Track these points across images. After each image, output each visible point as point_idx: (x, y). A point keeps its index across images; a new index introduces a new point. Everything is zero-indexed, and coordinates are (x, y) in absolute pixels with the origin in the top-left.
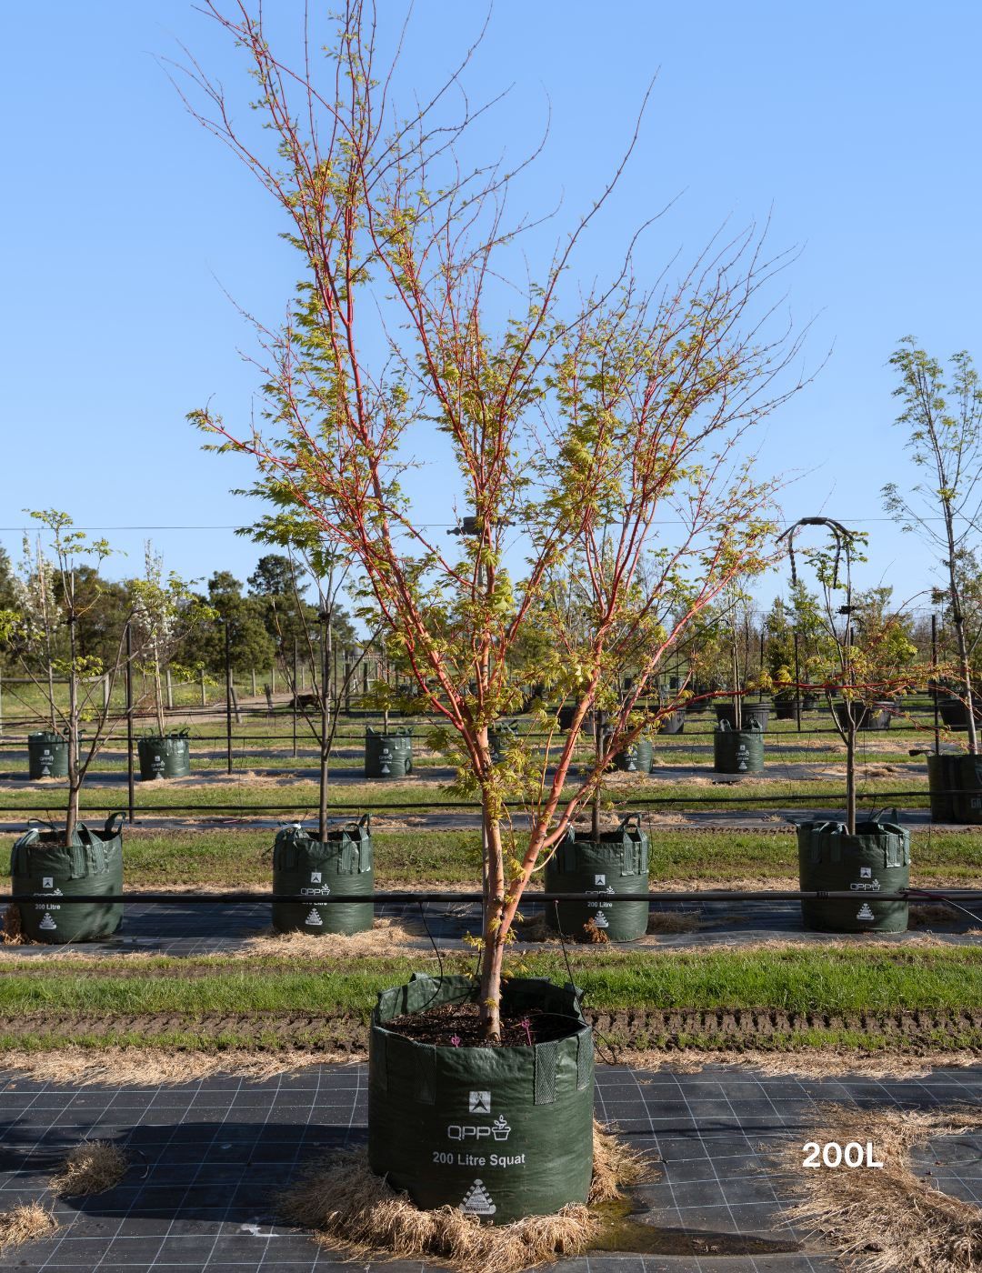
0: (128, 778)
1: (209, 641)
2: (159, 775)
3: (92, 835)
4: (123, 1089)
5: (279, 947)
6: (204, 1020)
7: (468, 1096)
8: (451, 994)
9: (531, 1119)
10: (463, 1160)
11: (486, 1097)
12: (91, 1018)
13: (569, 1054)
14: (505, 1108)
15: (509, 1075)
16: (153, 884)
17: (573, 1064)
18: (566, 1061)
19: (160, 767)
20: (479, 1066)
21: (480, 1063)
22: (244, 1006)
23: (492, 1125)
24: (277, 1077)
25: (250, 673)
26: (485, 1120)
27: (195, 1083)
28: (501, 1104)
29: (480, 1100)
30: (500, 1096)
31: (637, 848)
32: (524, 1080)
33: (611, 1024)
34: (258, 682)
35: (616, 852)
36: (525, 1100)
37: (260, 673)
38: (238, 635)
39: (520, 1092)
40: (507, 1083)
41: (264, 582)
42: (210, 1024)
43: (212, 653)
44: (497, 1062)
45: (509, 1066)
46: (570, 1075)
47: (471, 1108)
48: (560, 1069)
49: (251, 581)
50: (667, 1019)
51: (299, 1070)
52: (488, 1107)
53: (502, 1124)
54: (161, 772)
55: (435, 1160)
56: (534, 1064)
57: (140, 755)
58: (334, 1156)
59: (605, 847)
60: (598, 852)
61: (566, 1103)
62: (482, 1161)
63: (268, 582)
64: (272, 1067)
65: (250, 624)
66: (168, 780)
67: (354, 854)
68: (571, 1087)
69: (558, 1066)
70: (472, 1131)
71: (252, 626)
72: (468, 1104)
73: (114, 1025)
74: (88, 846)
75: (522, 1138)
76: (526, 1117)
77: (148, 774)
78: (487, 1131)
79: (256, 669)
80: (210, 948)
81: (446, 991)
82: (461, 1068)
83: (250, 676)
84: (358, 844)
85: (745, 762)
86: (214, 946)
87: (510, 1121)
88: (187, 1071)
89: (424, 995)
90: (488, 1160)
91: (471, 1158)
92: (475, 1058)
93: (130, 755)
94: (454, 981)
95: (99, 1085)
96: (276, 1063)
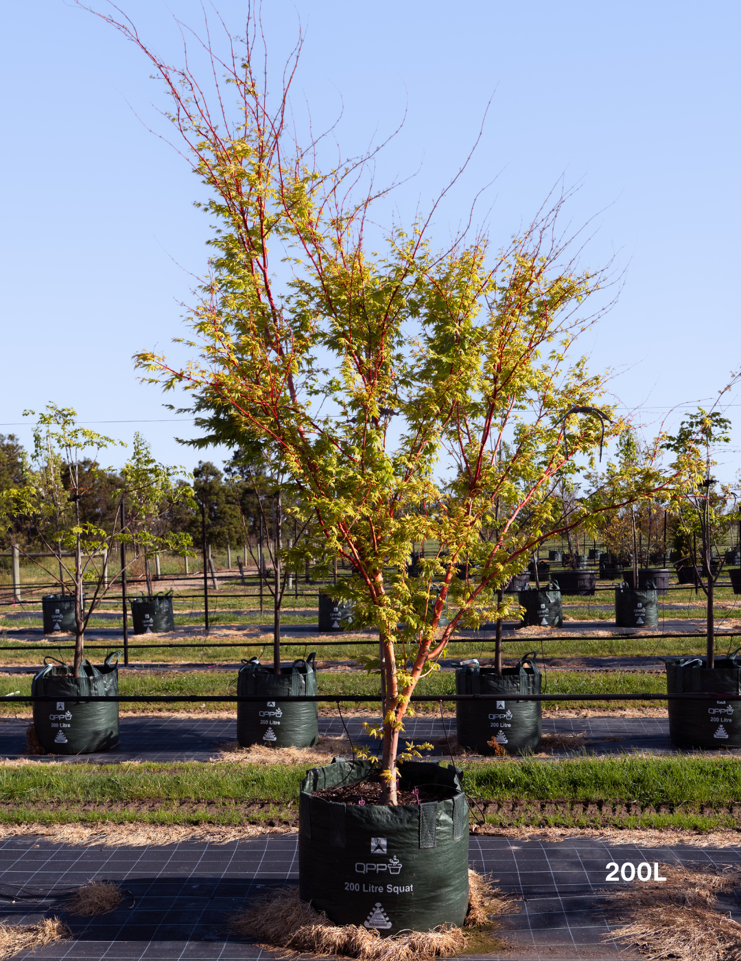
0: (124, 633)
1: (193, 523)
2: (148, 630)
3: (94, 669)
4: (120, 848)
5: (242, 757)
6: (181, 804)
7: (370, 841)
8: (363, 774)
9: (416, 859)
10: (367, 888)
11: (384, 842)
12: (95, 802)
13: (447, 812)
14: (397, 850)
15: (400, 826)
16: (143, 712)
17: (450, 820)
18: (444, 817)
19: (149, 623)
20: (378, 819)
21: (379, 816)
22: (211, 795)
23: (388, 863)
24: (236, 841)
25: (226, 548)
26: (384, 859)
27: (172, 845)
28: (395, 847)
29: (379, 844)
30: (394, 841)
31: (531, 680)
32: (412, 830)
33: (498, 809)
34: (232, 555)
35: (513, 683)
36: (412, 844)
37: (234, 549)
38: (218, 518)
39: (408, 839)
40: (399, 832)
41: (238, 471)
42: (185, 807)
43: (195, 533)
44: (392, 817)
45: (400, 819)
46: (447, 828)
47: (372, 850)
48: (439, 823)
49: (227, 470)
50: (543, 806)
51: (251, 838)
52: (385, 850)
53: (395, 862)
54: (150, 627)
55: (346, 889)
56: (419, 818)
57: (134, 615)
58: (275, 893)
59: (504, 679)
60: (498, 683)
61: (445, 848)
62: (381, 890)
63: (242, 471)
64: (232, 835)
65: (227, 508)
66: (156, 634)
67: (301, 684)
68: (448, 837)
69: (438, 820)
70: (373, 867)
71: (228, 510)
72: (370, 846)
73: (113, 807)
74: (91, 678)
75: (411, 873)
76: (414, 857)
77: (140, 629)
78: (384, 867)
79: (231, 545)
80: (189, 757)
81: (359, 771)
82: (364, 820)
83: (226, 552)
84: (305, 677)
85: (642, 617)
86: (191, 756)
87: (401, 860)
88: (167, 837)
89: (342, 774)
90: (385, 889)
91: (373, 887)
92: (375, 813)
93: (125, 615)
94: (365, 765)
95: (101, 846)
96: (234, 833)
